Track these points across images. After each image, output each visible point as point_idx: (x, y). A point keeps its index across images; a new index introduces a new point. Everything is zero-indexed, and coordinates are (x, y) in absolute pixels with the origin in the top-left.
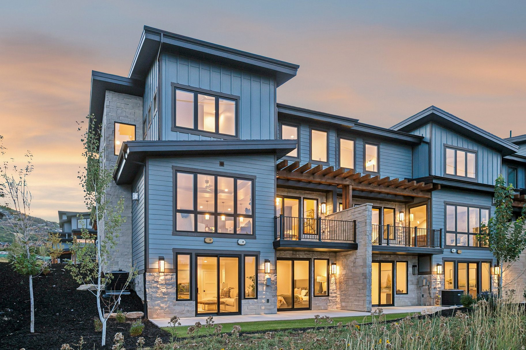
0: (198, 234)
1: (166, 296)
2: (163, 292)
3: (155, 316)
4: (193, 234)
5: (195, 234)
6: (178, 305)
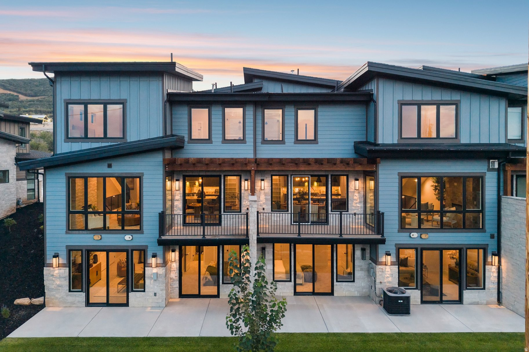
0: (88, 232)
1: (60, 288)
2: (58, 284)
3: (51, 305)
4: (84, 232)
5: (85, 232)
6: (71, 295)
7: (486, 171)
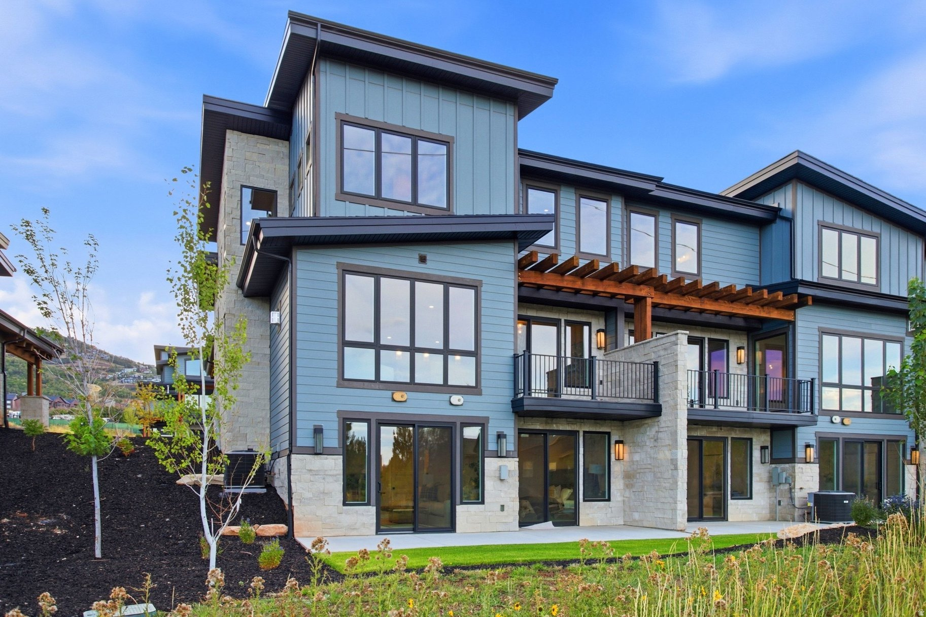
0: (381, 386)
4: (372, 385)
5: (377, 385)
7: (904, 335)
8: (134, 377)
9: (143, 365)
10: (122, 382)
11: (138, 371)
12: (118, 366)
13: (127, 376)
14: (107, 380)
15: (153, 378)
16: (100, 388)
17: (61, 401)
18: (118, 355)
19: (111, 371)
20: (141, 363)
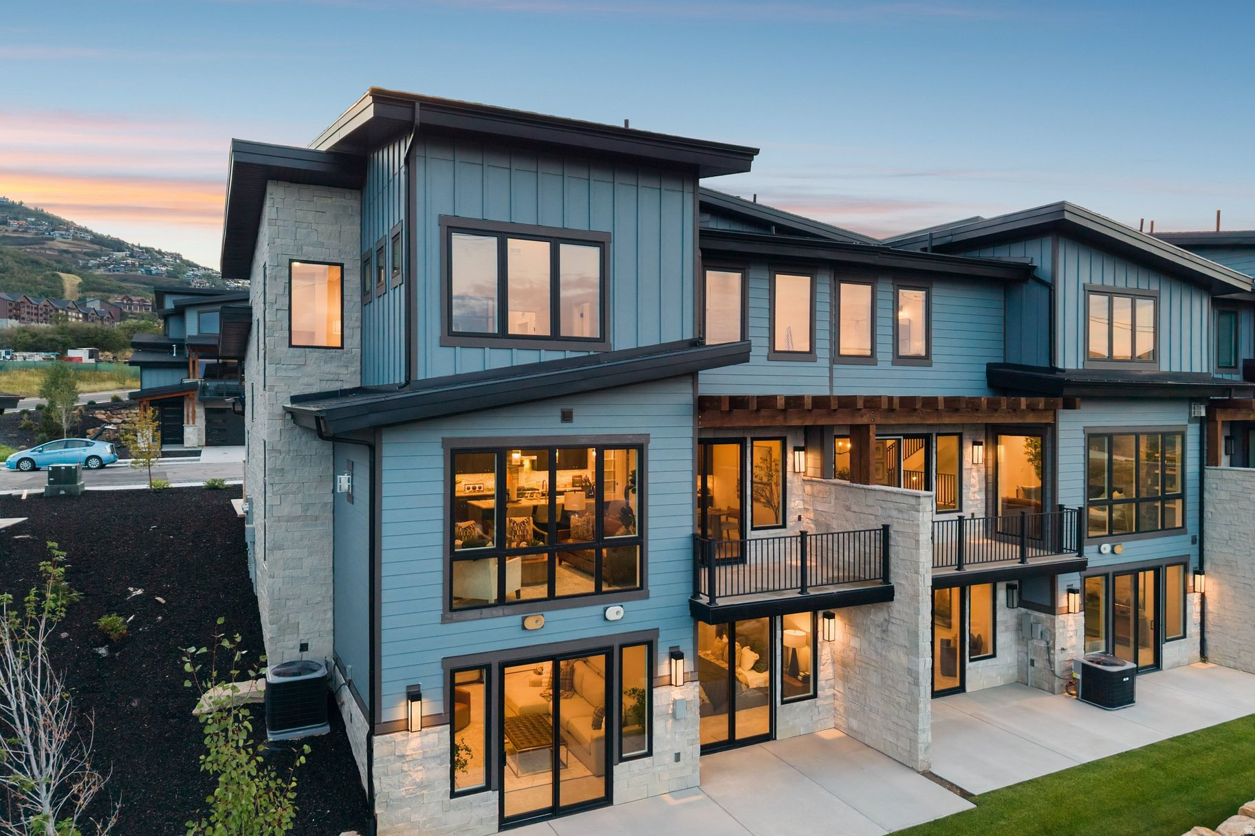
8: (127, 264)
9: (139, 247)
10: (109, 270)
11: (132, 256)
12: (104, 248)
13: (117, 262)
14: (90, 268)
15: (153, 266)
16: (79, 280)
17: (26, 301)
18: (105, 234)
19: (94, 255)
20: (136, 244)
